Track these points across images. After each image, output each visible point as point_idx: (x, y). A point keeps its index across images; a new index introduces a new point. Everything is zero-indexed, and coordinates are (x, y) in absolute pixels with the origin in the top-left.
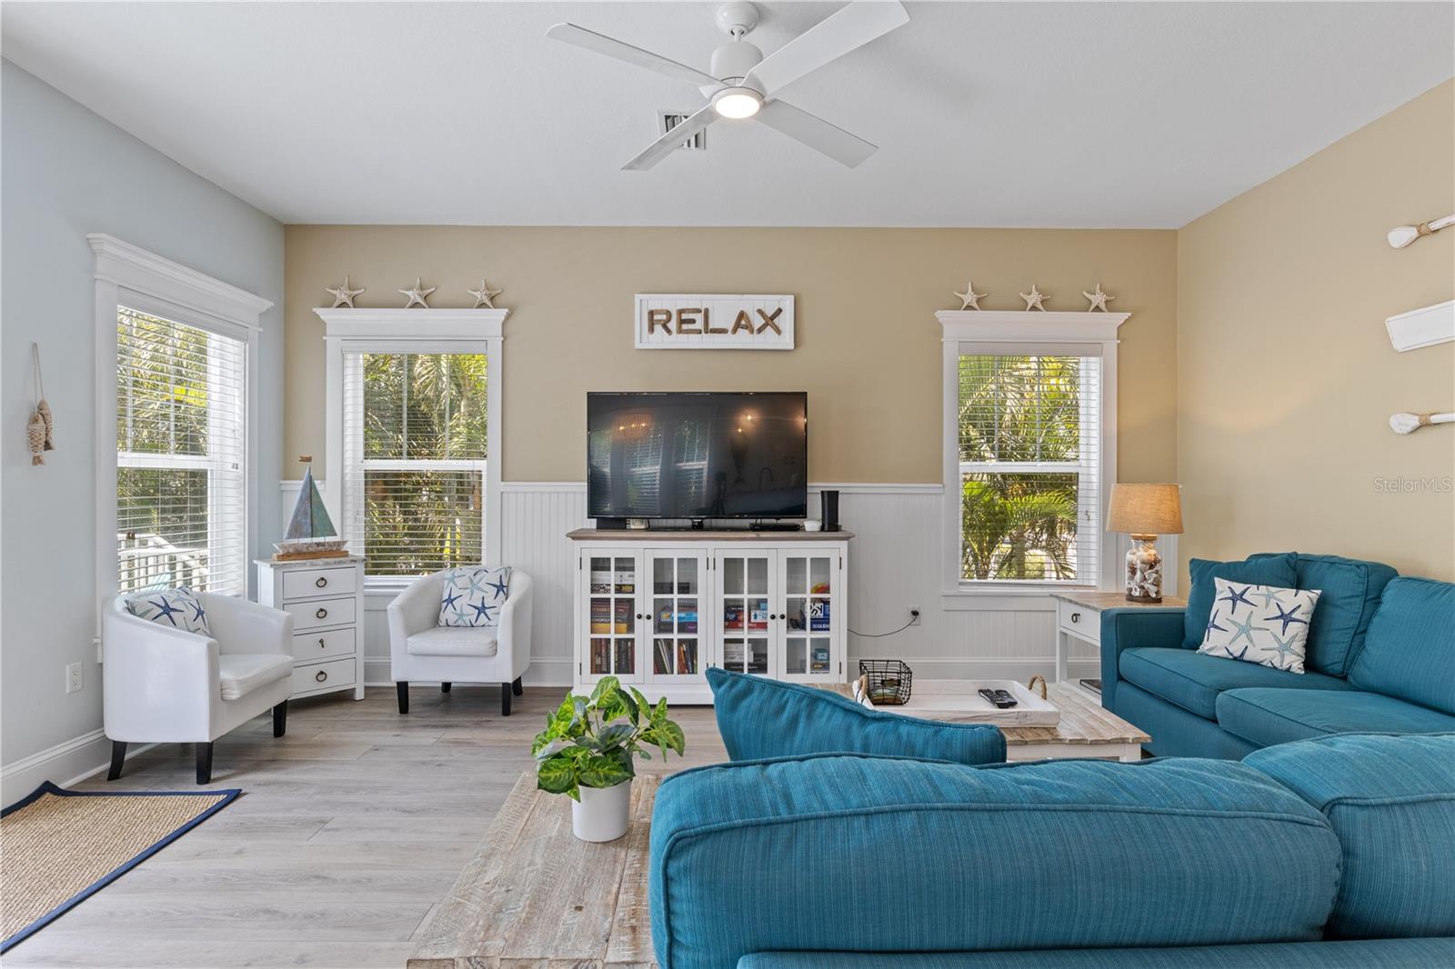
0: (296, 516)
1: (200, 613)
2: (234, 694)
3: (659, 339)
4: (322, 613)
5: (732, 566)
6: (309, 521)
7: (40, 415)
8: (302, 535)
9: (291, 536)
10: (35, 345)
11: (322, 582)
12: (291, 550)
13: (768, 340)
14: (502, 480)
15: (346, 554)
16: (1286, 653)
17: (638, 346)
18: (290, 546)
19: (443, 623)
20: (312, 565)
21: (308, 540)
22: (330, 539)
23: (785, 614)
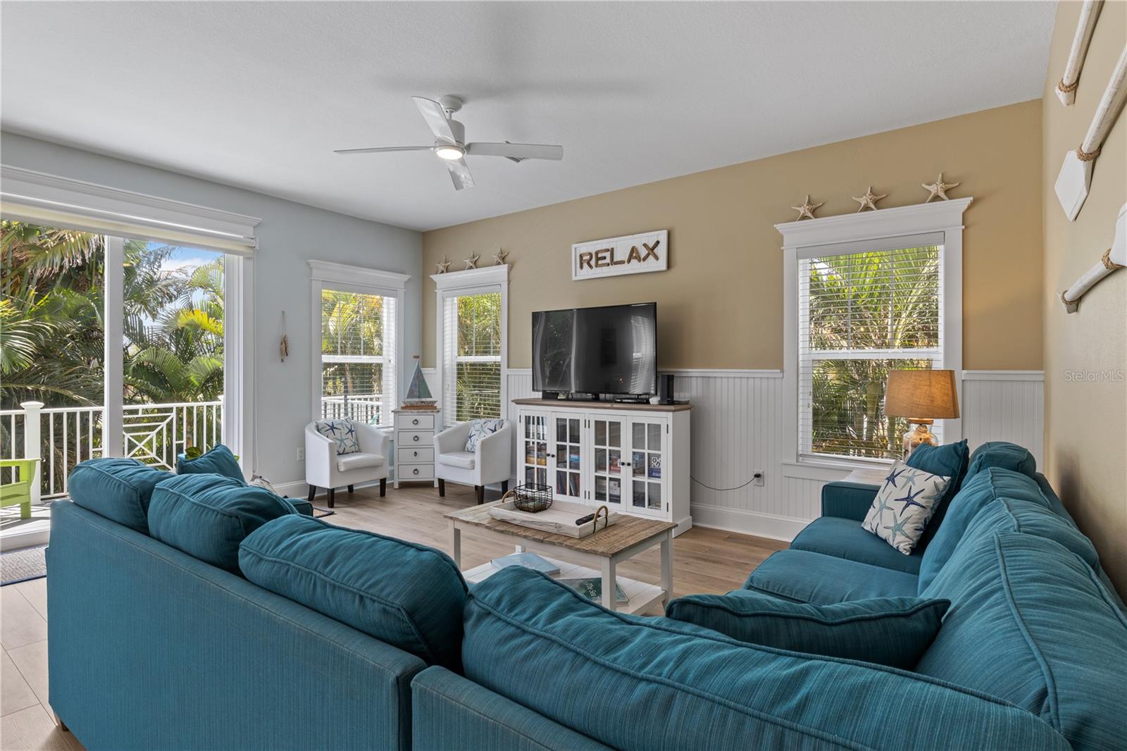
0: (411, 386)
1: (351, 431)
2: (342, 469)
3: (587, 273)
4: (416, 438)
5: (600, 426)
6: (417, 389)
7: (284, 342)
8: (413, 397)
9: (407, 398)
10: (283, 312)
11: (416, 423)
12: (409, 405)
13: (652, 265)
14: (508, 367)
15: (435, 408)
16: (898, 533)
17: (574, 278)
18: (408, 402)
19: (466, 450)
20: (411, 412)
21: (417, 400)
22: (429, 399)
23: (631, 461)
